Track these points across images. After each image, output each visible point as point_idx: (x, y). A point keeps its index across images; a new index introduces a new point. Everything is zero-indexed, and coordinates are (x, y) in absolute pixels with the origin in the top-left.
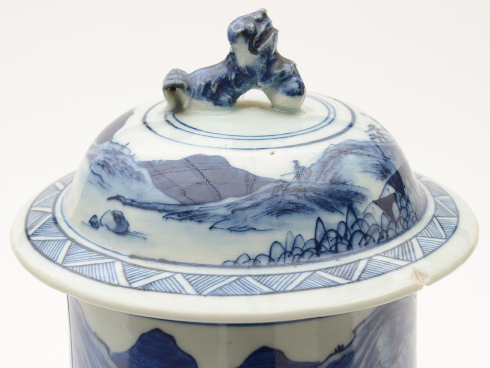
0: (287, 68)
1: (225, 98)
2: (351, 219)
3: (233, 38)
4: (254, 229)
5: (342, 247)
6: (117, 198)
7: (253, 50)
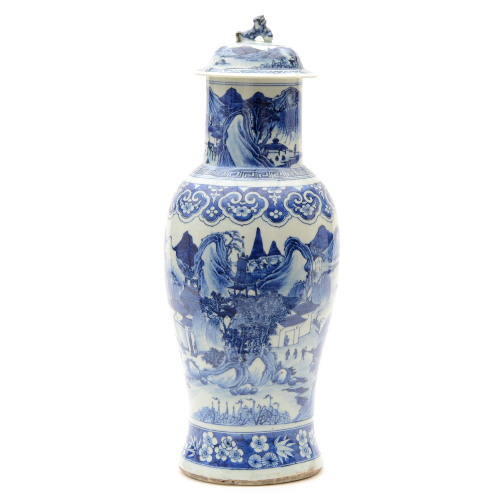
0: (268, 30)
1: (252, 37)
2: (282, 62)
3: (254, 21)
4: (257, 61)
5: (279, 68)
6: (223, 56)
7: (260, 24)
